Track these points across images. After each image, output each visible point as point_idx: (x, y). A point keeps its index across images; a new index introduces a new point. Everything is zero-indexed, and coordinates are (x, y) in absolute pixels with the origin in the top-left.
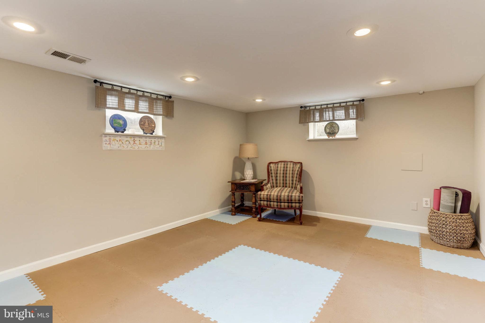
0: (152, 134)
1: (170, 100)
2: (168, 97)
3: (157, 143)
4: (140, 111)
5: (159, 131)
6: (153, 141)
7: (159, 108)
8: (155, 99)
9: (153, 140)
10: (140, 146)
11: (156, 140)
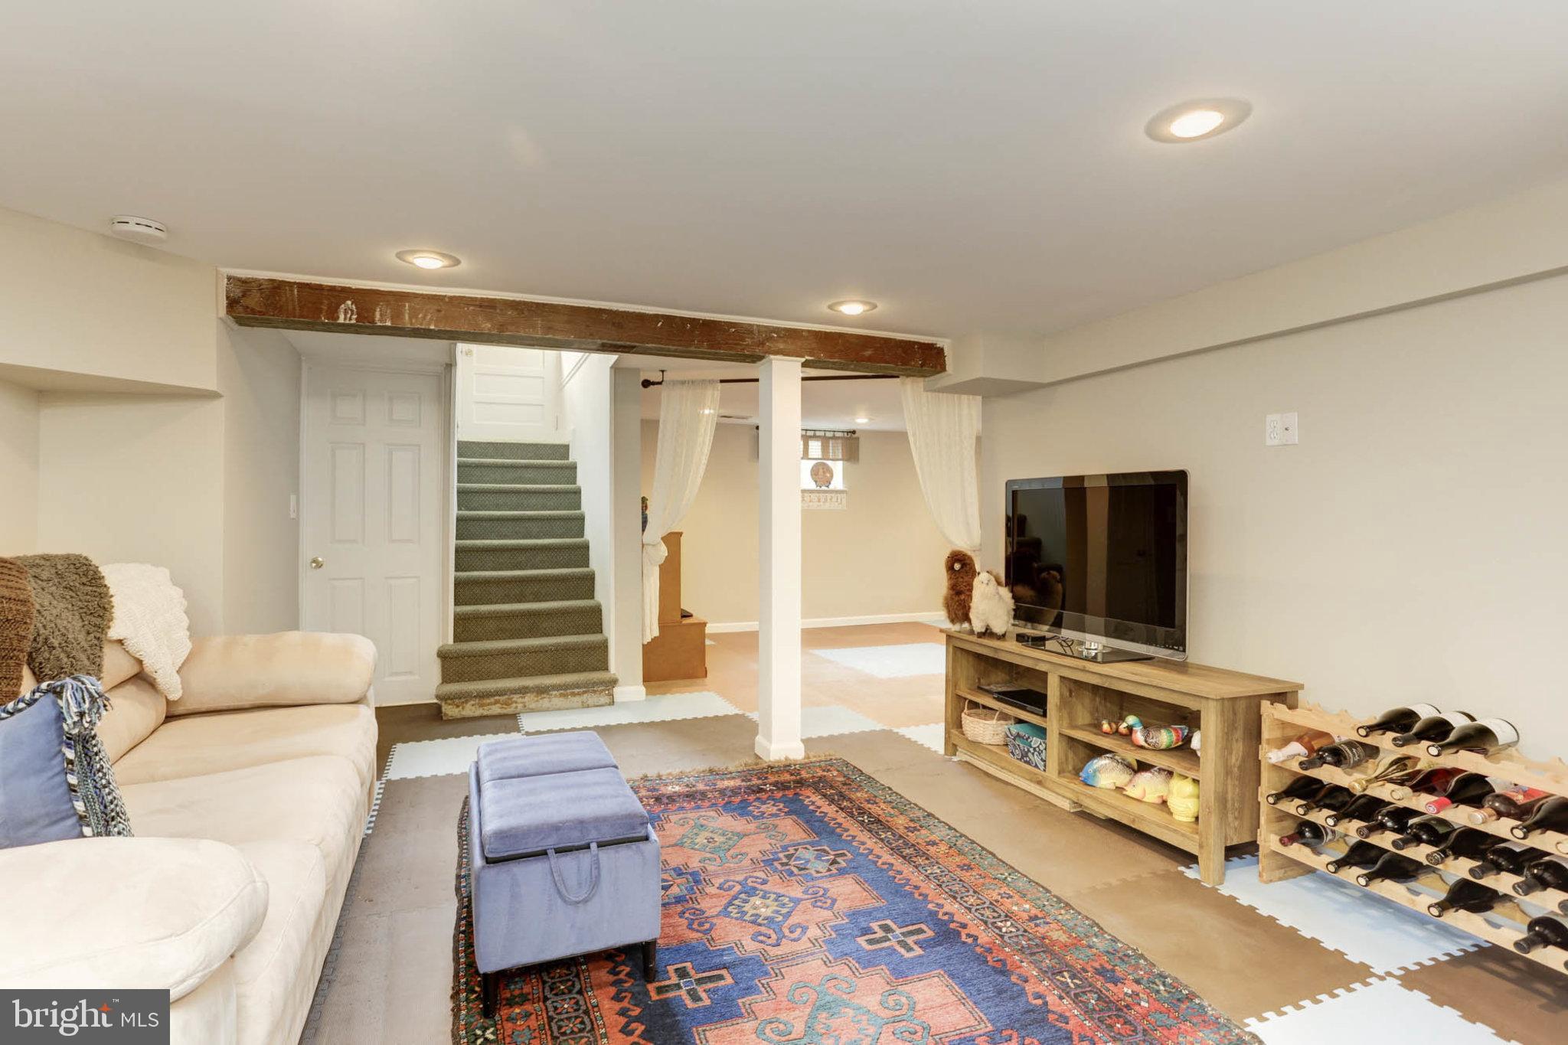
0: (828, 487)
1: (854, 436)
2: (850, 432)
3: (834, 500)
4: (810, 457)
5: (838, 482)
6: (829, 498)
7: (836, 449)
8: (830, 438)
9: (829, 496)
10: (811, 504)
11: (833, 495)
